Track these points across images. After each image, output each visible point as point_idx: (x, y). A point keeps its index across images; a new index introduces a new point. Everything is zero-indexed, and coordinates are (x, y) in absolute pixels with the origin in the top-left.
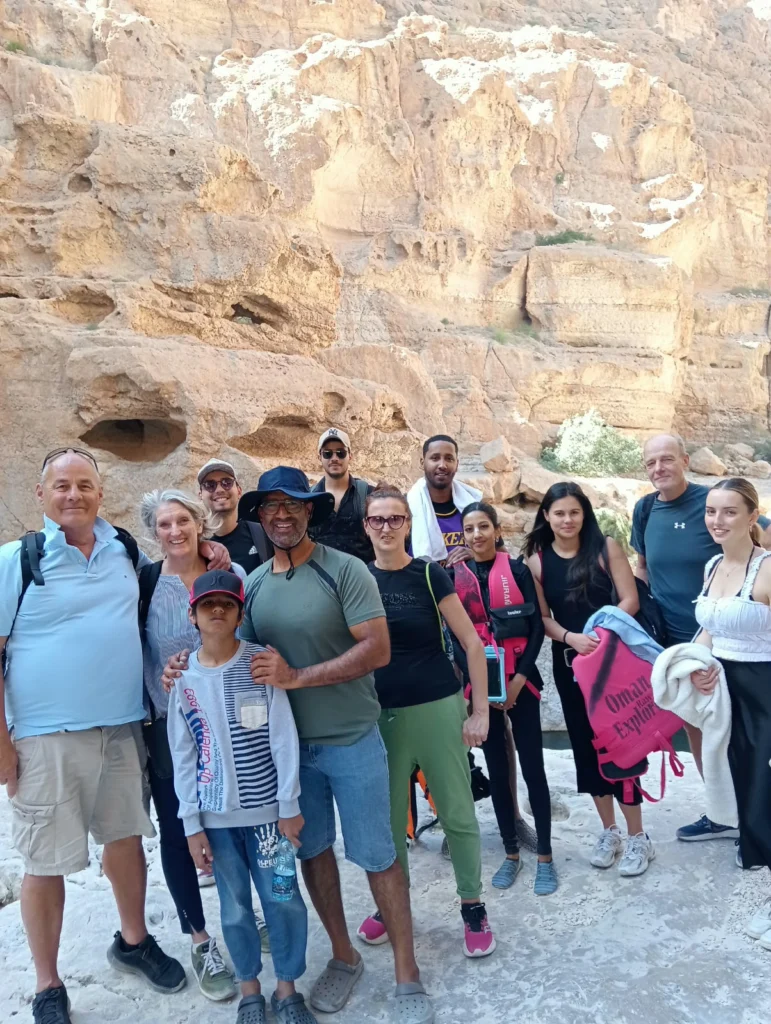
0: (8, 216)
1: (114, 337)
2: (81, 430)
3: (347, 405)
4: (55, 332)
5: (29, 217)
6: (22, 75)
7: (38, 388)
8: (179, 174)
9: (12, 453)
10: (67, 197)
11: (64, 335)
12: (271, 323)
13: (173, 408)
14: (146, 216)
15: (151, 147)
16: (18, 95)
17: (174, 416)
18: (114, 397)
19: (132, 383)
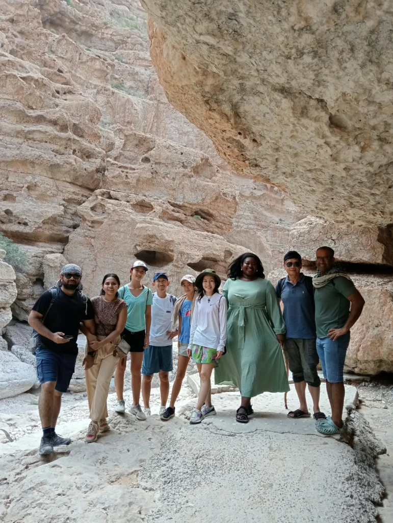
0: (119, 169)
1: (153, 221)
2: (136, 252)
3: (233, 256)
4: (131, 216)
5: (126, 171)
6: (119, 100)
7: (122, 235)
8: (183, 162)
9: (109, 257)
10: (140, 165)
11: (135, 217)
12: (208, 220)
13: (170, 250)
14: (168, 176)
15: (174, 151)
16: (116, 107)
17: (170, 253)
18: (149, 243)
19: (157, 238)
